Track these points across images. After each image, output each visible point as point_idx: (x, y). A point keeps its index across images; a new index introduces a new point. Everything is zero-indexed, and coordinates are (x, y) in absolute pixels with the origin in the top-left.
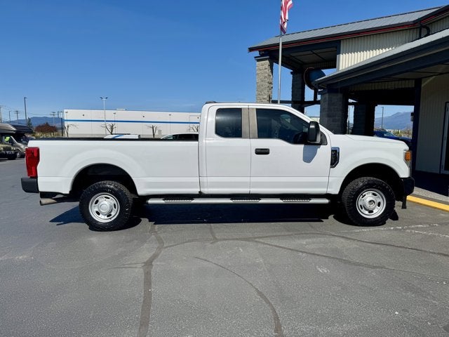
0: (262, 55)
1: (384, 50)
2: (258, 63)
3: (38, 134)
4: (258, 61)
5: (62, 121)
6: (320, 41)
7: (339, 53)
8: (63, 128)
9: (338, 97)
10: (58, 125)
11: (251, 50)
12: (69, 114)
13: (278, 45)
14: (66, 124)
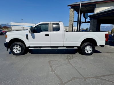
0: (71, 8)
1: (110, 7)
2: (70, 10)
3: (3, 29)
4: (70, 9)
5: (10, 25)
6: (90, 4)
7: (95, 8)
8: (10, 28)
9: (96, 21)
10: (9, 27)
11: (68, 6)
12: (12, 24)
13: (80, 4)
14: (11, 26)
